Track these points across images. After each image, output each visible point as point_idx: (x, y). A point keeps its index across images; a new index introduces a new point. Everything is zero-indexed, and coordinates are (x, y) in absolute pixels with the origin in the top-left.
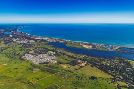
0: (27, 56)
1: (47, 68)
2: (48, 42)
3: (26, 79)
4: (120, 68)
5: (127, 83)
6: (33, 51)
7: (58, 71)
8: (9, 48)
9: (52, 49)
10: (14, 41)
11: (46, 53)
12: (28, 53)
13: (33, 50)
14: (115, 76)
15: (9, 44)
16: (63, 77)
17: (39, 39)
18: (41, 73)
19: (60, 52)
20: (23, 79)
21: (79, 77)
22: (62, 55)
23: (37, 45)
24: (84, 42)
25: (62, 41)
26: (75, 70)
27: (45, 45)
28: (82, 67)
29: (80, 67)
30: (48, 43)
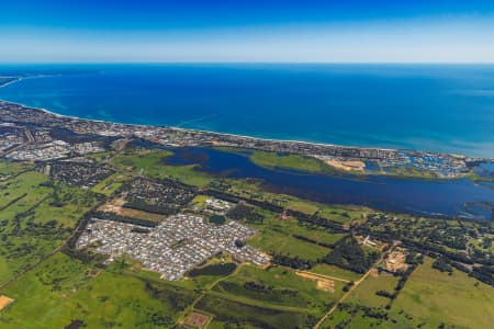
0: (100, 235)
2: (162, 147)
6: (121, 202)
9: (201, 182)
11: (185, 207)
12: (101, 216)
13: (117, 194)
17: (120, 137)
19: (248, 197)
23: (123, 167)
27: (157, 163)
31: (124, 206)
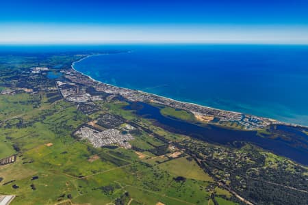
0: (83, 132)
1: (112, 156)
2: (127, 101)
3: (77, 170)
4: (239, 166)
5: (230, 192)
6: (96, 122)
7: (129, 163)
8: (55, 111)
9: (130, 118)
10: (65, 96)
11: (116, 127)
12: (87, 126)
13: (96, 119)
14: (219, 179)
15: (55, 103)
16: (133, 174)
17: (112, 94)
18: (101, 163)
19: (144, 126)
20: (73, 170)
21: (157, 176)
22: (144, 134)
23: (105, 108)
24: (201, 106)
25: (156, 102)
26: (157, 163)
27: (119, 108)
28: (171, 158)
29: (167, 159)
30: (128, 104)
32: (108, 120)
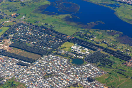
6: (8, 42)
19: (105, 46)
22: (118, 63)
27: (35, 11)
31: (11, 46)
32: (31, 38)
